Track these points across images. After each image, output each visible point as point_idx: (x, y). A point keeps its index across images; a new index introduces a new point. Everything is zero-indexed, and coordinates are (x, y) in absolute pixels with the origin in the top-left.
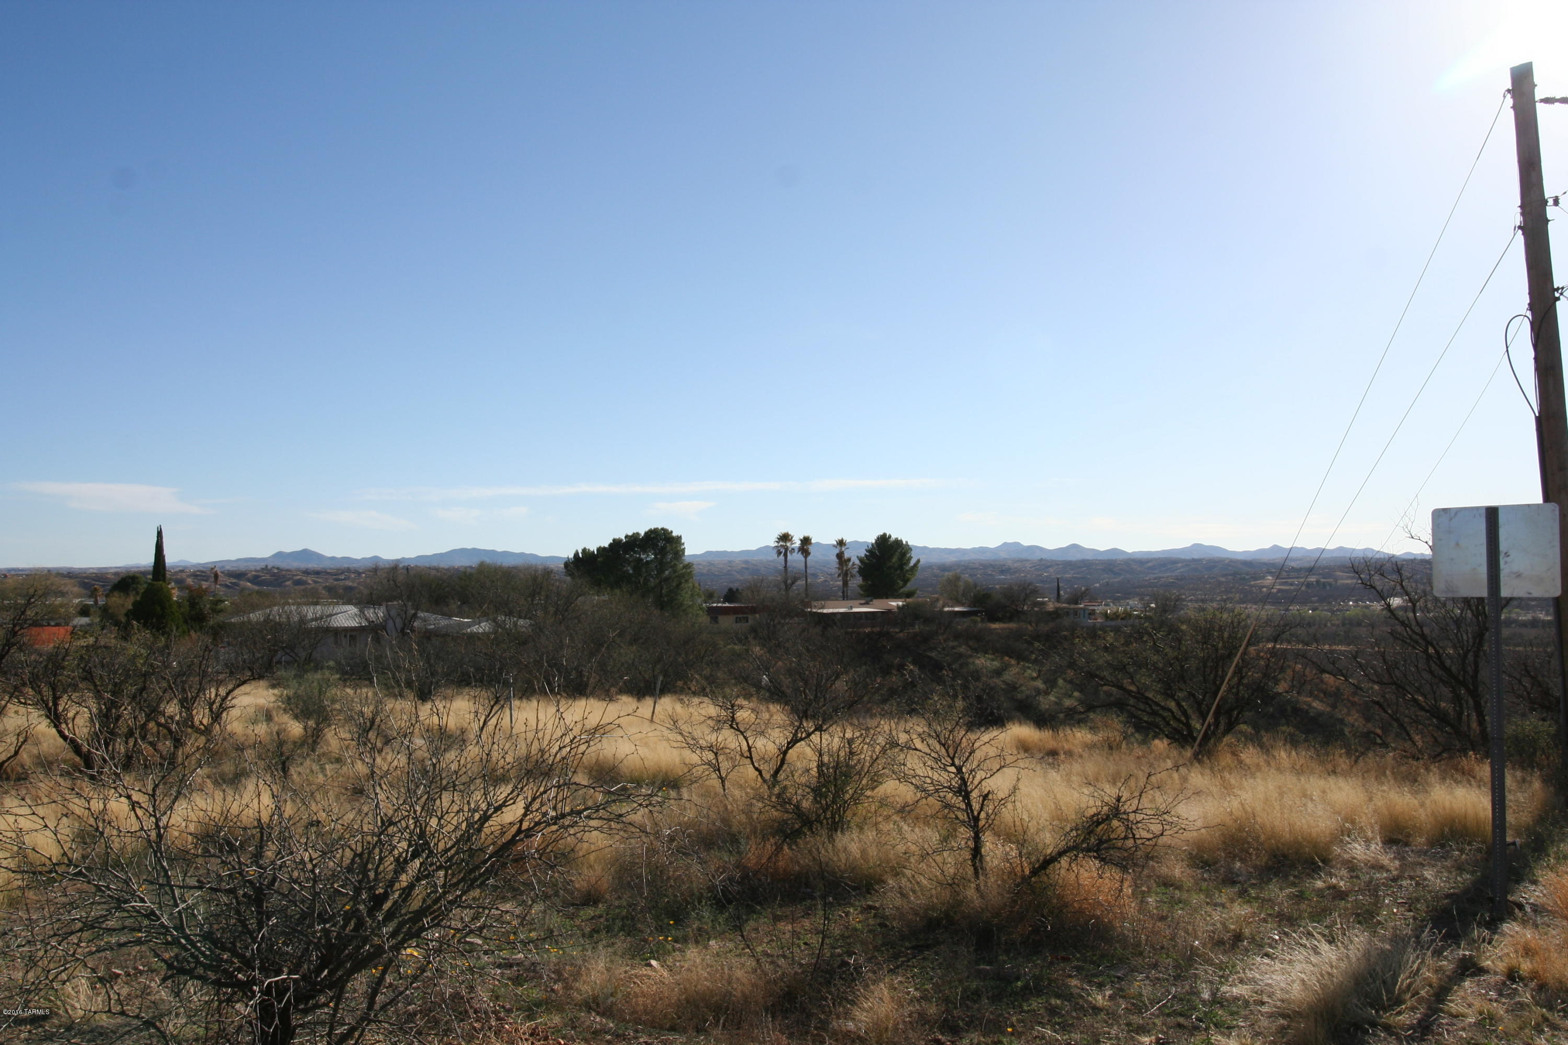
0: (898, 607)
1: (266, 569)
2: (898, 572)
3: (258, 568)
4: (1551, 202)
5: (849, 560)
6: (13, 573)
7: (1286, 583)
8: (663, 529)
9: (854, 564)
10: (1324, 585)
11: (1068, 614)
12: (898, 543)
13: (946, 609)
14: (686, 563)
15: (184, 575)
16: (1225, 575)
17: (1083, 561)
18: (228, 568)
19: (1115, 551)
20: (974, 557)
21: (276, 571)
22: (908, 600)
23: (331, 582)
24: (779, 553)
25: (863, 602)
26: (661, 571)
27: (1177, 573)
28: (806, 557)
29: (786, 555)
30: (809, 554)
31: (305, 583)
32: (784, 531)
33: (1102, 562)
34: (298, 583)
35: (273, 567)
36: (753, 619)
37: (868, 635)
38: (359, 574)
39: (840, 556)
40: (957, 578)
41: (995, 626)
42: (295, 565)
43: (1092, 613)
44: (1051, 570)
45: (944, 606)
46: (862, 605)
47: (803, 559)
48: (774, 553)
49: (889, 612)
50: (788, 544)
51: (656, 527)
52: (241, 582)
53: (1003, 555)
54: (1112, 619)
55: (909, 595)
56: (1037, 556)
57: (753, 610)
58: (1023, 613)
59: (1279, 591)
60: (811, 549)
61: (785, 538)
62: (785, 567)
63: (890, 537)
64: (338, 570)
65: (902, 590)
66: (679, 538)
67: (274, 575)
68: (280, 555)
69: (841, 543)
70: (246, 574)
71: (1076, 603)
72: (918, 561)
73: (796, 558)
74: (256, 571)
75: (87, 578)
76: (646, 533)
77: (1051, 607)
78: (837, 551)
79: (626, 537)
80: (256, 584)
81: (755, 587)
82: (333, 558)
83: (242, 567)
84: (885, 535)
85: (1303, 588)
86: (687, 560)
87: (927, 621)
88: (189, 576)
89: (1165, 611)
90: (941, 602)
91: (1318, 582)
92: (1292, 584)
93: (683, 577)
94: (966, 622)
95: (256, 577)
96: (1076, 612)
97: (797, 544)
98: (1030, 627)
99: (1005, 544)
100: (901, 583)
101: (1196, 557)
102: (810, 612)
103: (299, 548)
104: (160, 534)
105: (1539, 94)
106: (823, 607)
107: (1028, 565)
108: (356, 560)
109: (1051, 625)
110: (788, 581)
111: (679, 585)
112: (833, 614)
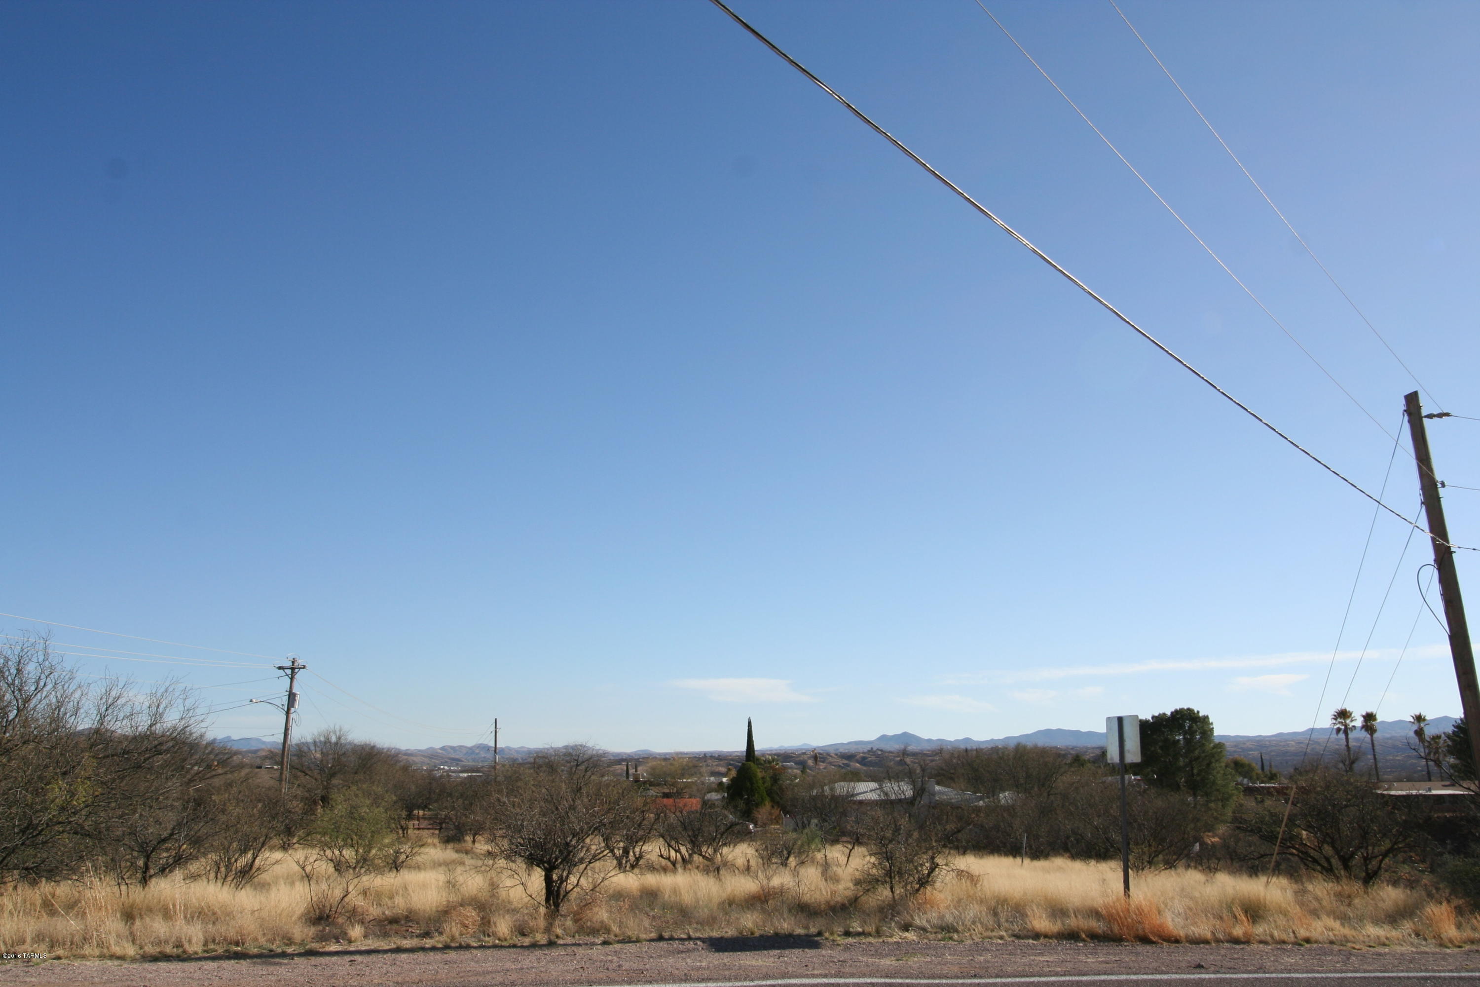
1: (871, 751)
3: (865, 750)
4: (1439, 485)
5: (1432, 737)
6: (680, 756)
8: (1189, 709)
14: (1216, 743)
15: (805, 757)
18: (841, 750)
21: (880, 753)
24: (1336, 731)
25: (1448, 783)
26: (1191, 751)
28: (1371, 735)
29: (1346, 733)
30: (1375, 731)
31: (905, 763)
32: (1341, 707)
34: (899, 763)
35: (878, 749)
37: (1450, 820)
39: (1419, 733)
46: (1445, 787)
47: (1369, 736)
48: (1330, 731)
50: (1348, 721)
51: (1181, 707)
52: (852, 764)
60: (1377, 725)
61: (1343, 714)
62: (1347, 745)
64: (933, 751)
66: (1207, 718)
67: (878, 756)
68: (883, 738)
70: (856, 756)
73: (1359, 736)
74: (863, 753)
75: (732, 760)
76: (1172, 713)
78: (1415, 727)
79: (1153, 717)
80: (864, 765)
82: (929, 740)
83: (853, 750)
86: (1217, 741)
88: (809, 758)
93: (1213, 756)
95: (864, 758)
97: (1359, 722)
103: (899, 732)
106: (1389, 789)
108: (950, 741)
110: (1347, 761)
111: (1209, 764)
112: (1408, 796)
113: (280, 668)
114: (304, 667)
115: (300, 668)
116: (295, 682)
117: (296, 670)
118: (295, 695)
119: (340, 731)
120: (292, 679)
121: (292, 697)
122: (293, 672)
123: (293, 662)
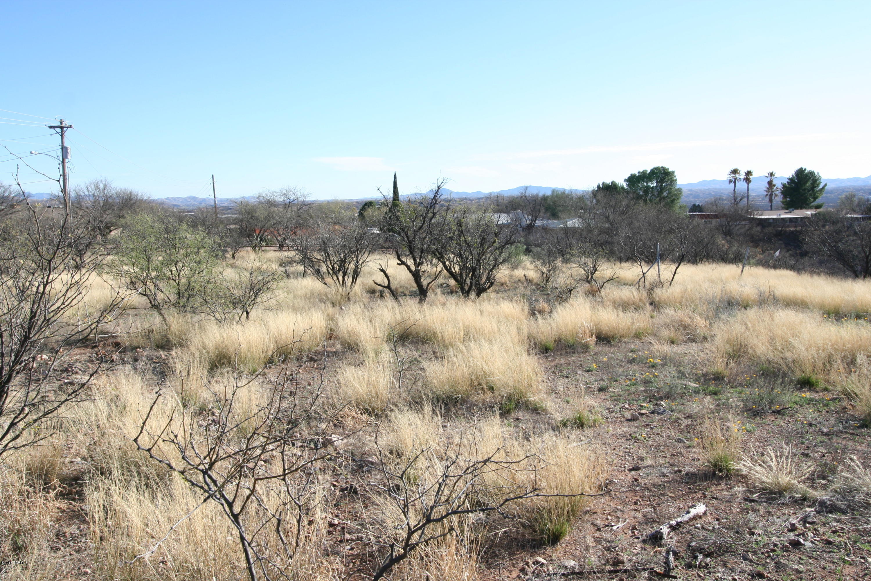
0: (812, 214)
2: (811, 192)
5: (774, 185)
8: (662, 167)
9: (777, 188)
12: (811, 173)
13: (849, 216)
14: (677, 187)
20: (849, 184)
22: (818, 210)
24: (730, 182)
25: (786, 211)
26: (660, 192)
28: (748, 184)
29: (735, 183)
30: (751, 181)
32: (734, 167)
36: (715, 222)
37: (792, 232)
38: (471, 201)
39: (770, 183)
45: (846, 214)
46: (786, 213)
47: (746, 185)
48: (726, 183)
49: (806, 218)
50: (737, 175)
51: (658, 166)
55: (818, 207)
57: (716, 216)
60: (752, 178)
61: (735, 172)
62: (735, 190)
63: (805, 170)
65: (812, 204)
66: (673, 172)
69: (771, 174)
72: (826, 185)
73: (742, 185)
76: (651, 170)
78: (769, 179)
79: (639, 172)
81: (716, 202)
84: (802, 168)
87: (834, 223)
90: (844, 212)
93: (676, 196)
97: (742, 176)
100: (812, 200)
102: (753, 218)
104: (395, 176)
106: (761, 215)
110: (736, 198)
111: (673, 201)
112: (769, 219)
113: (51, 127)
114: (71, 127)
115: (68, 127)
116: (65, 139)
117: (65, 129)
118: (67, 148)
119: (106, 181)
120: (62, 136)
121: (64, 150)
122: (62, 131)
123: (61, 123)
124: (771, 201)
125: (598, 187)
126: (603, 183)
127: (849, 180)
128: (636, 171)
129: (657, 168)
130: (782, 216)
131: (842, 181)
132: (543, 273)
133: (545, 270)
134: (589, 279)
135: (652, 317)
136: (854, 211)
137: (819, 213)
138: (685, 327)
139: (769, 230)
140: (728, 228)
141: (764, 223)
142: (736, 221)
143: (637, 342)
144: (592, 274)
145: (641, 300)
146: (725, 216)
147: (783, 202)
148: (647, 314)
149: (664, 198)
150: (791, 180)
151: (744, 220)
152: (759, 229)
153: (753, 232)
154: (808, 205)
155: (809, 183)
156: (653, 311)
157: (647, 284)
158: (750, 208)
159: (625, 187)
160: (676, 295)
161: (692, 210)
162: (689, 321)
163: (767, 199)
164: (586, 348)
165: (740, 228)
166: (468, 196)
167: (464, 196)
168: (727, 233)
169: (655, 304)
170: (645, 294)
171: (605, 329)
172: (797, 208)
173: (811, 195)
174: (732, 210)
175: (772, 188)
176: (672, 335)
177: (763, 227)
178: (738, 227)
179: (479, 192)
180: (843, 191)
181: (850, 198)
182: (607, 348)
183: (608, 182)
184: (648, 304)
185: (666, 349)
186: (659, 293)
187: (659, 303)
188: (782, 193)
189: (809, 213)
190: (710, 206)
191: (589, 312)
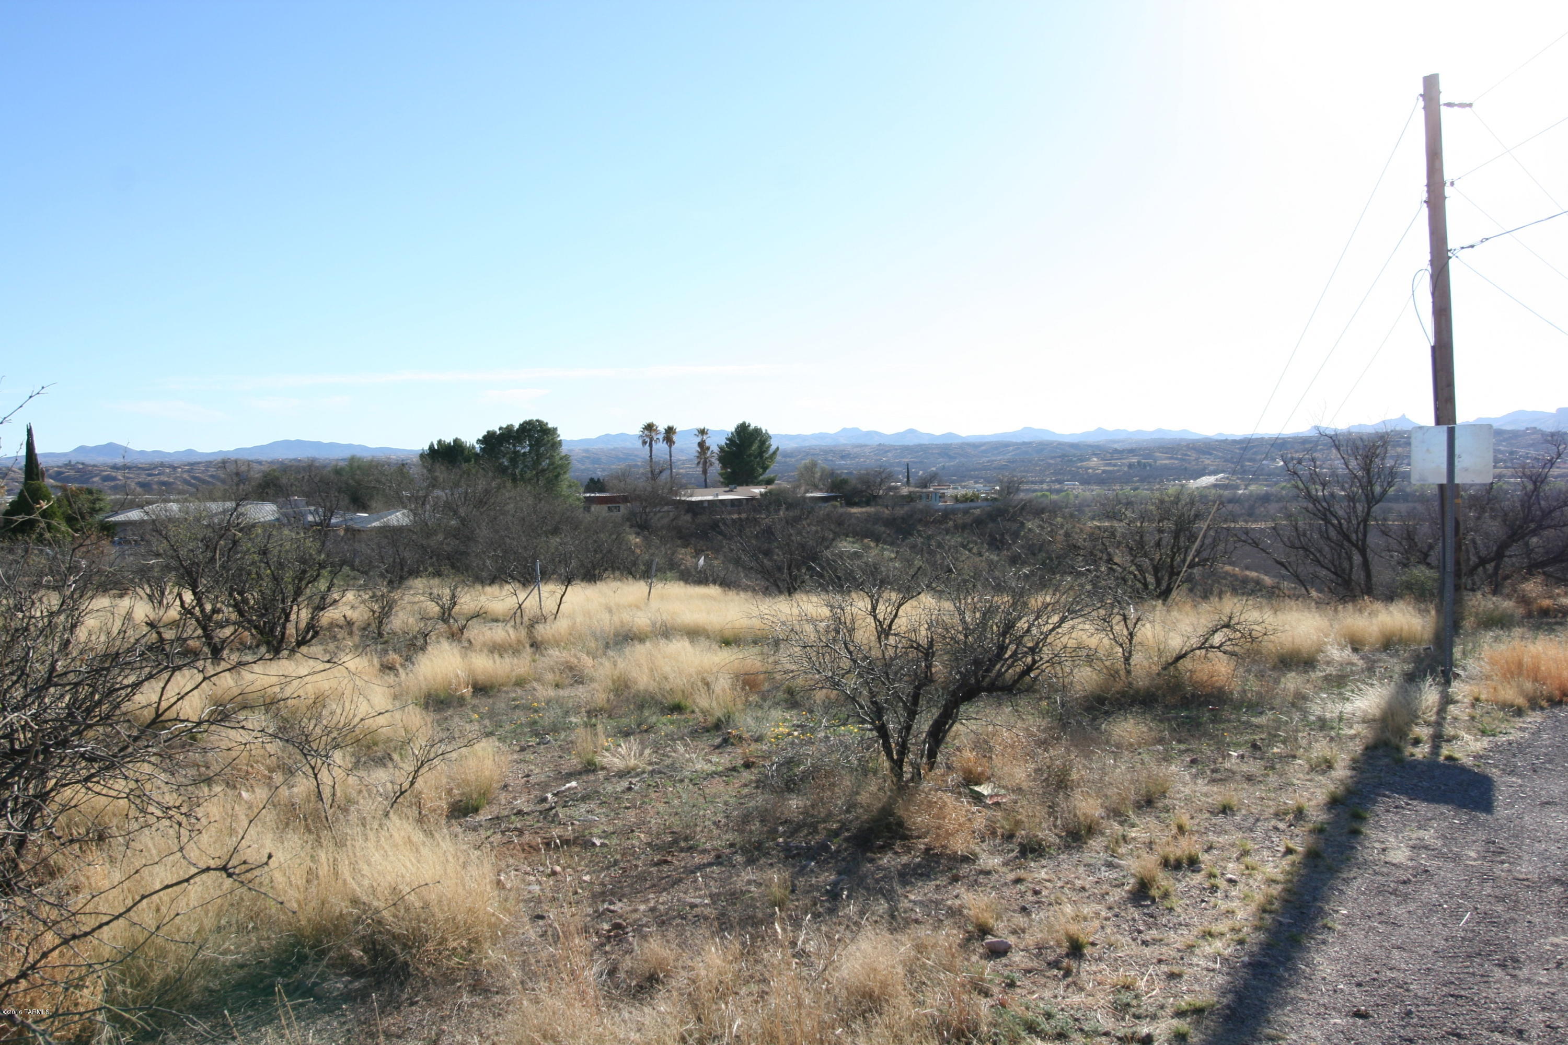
0: (761, 494)
1: (69, 465)
2: (757, 460)
3: (60, 464)
4: (1448, 184)
5: (708, 449)
7: (1107, 465)
8: (537, 421)
9: (712, 453)
10: (1145, 465)
11: (920, 498)
12: (757, 431)
13: (808, 495)
14: (563, 454)
16: (1052, 458)
17: (920, 446)
19: (950, 435)
20: (814, 443)
21: (80, 466)
22: (770, 487)
23: (143, 478)
24: (644, 443)
25: (726, 489)
26: (537, 462)
27: (1008, 456)
28: (670, 447)
29: (651, 445)
30: (673, 442)
31: (114, 479)
32: (649, 421)
33: (937, 446)
34: (106, 479)
35: (77, 463)
36: (624, 509)
38: (174, 468)
39: (701, 445)
40: (814, 464)
41: (854, 510)
42: (100, 460)
43: (943, 496)
44: (889, 454)
45: (805, 492)
46: (726, 492)
47: (668, 448)
48: (639, 444)
49: (753, 499)
50: (653, 434)
51: (530, 419)
53: (843, 441)
54: (962, 502)
55: (768, 482)
56: (875, 442)
57: (625, 499)
58: (880, 497)
59: (1104, 471)
60: (675, 438)
61: (650, 427)
62: (651, 457)
63: (749, 425)
64: (149, 464)
65: (761, 478)
66: (555, 429)
67: (79, 471)
68: (82, 449)
69: (702, 432)
71: (926, 487)
72: (778, 448)
73: (661, 447)
74: (58, 467)
76: (520, 425)
77: (905, 491)
78: (699, 440)
79: (500, 429)
80: (61, 480)
81: (623, 476)
82: (142, 452)
84: (744, 423)
85: (1126, 469)
86: (563, 451)
87: (790, 506)
89: (1009, 493)
90: (803, 489)
91: (1139, 462)
92: (1115, 465)
93: (561, 468)
94: (828, 507)
95: (59, 473)
96: (928, 496)
97: (662, 433)
98: (887, 512)
99: (844, 430)
100: (761, 471)
101: (1027, 439)
102: (680, 501)
104: (30, 432)
105: (1443, 99)
106: (691, 496)
107: (867, 450)
108: (169, 454)
109: (906, 508)
110: (655, 471)
111: (557, 476)
112: (702, 502)
124: (705, 472)
125: (431, 447)
126: (439, 442)
127: (814, 436)
128: (495, 427)
129: (530, 423)
130: (721, 497)
131: (805, 438)
132: (374, 612)
133: (376, 607)
134: (446, 615)
135: (534, 661)
136: (816, 488)
137: (770, 492)
138: (571, 669)
139: (704, 519)
140: (644, 517)
141: (695, 508)
142: (655, 507)
143: (519, 691)
144: (450, 610)
145: (519, 641)
146: (638, 498)
147: (721, 475)
148: (529, 658)
149: (543, 471)
150: (731, 441)
151: (667, 504)
152: (688, 517)
153: (680, 523)
154: (756, 478)
155: (755, 447)
156: (534, 653)
157: (526, 619)
158: (677, 484)
159: (478, 450)
160: (562, 631)
161: (588, 489)
162: (576, 661)
163: (700, 469)
164: (461, 701)
165: (662, 517)
166: (167, 460)
167: (157, 460)
168: (643, 527)
169: (536, 645)
170: (523, 633)
171: (481, 678)
172: (741, 484)
173: (758, 464)
174: (649, 489)
175: (705, 454)
176: (557, 678)
177: (695, 514)
178: (659, 515)
179: (190, 452)
180: (808, 454)
181: (811, 468)
182: (484, 700)
183: (449, 439)
184: (528, 646)
185: (551, 693)
186: (542, 631)
187: (542, 643)
188: (721, 459)
189: (757, 491)
190: (616, 482)
191: (459, 659)
